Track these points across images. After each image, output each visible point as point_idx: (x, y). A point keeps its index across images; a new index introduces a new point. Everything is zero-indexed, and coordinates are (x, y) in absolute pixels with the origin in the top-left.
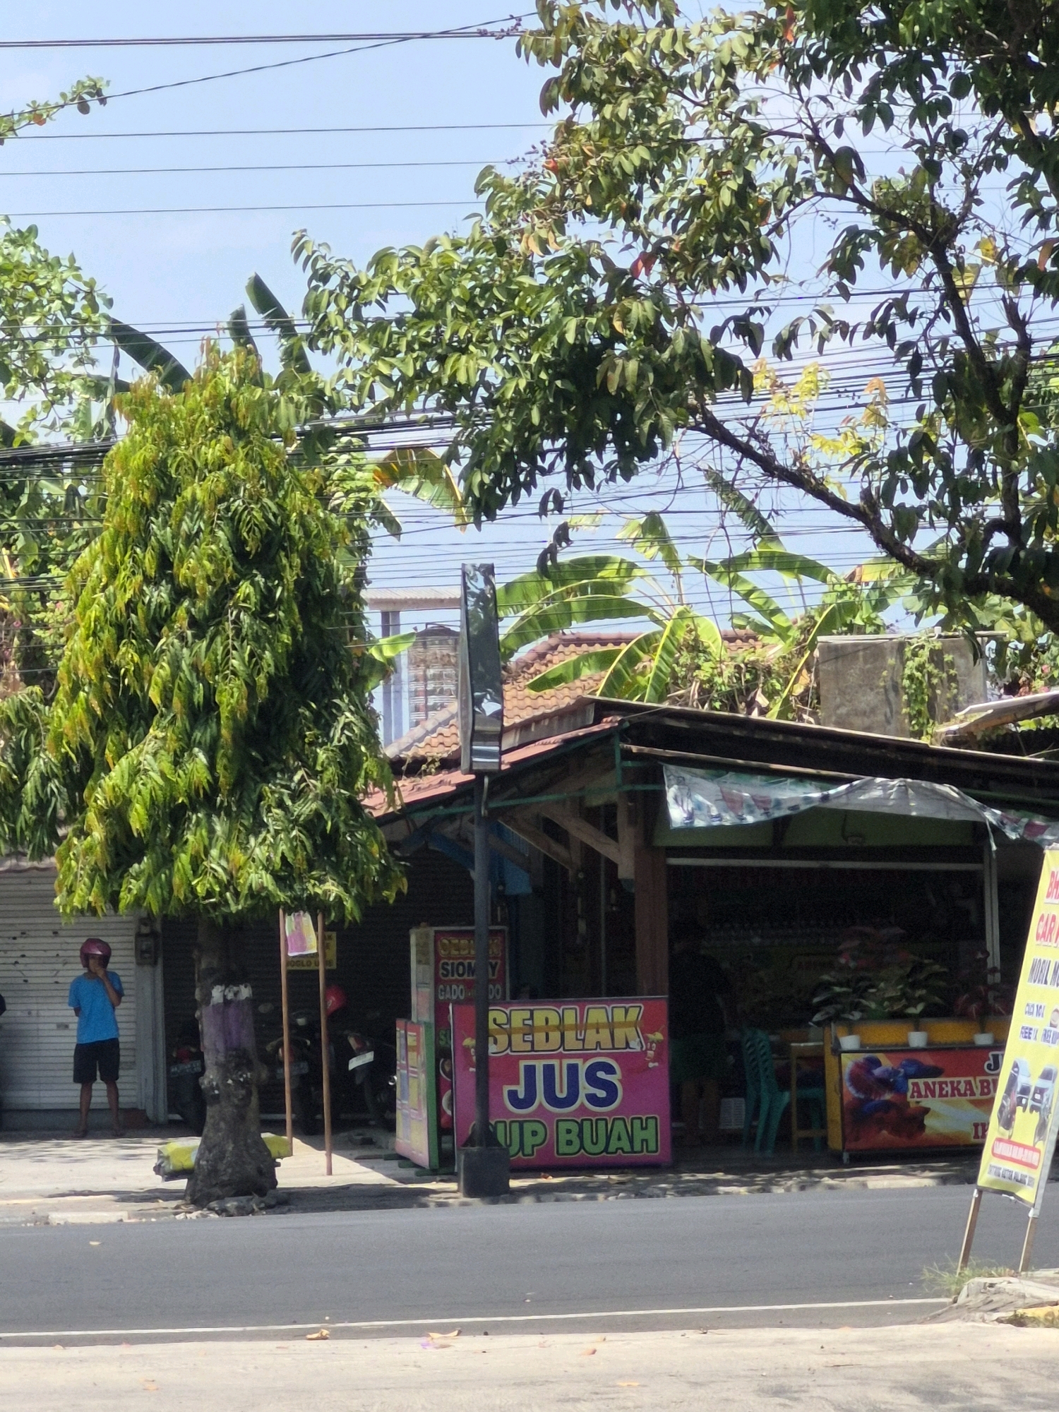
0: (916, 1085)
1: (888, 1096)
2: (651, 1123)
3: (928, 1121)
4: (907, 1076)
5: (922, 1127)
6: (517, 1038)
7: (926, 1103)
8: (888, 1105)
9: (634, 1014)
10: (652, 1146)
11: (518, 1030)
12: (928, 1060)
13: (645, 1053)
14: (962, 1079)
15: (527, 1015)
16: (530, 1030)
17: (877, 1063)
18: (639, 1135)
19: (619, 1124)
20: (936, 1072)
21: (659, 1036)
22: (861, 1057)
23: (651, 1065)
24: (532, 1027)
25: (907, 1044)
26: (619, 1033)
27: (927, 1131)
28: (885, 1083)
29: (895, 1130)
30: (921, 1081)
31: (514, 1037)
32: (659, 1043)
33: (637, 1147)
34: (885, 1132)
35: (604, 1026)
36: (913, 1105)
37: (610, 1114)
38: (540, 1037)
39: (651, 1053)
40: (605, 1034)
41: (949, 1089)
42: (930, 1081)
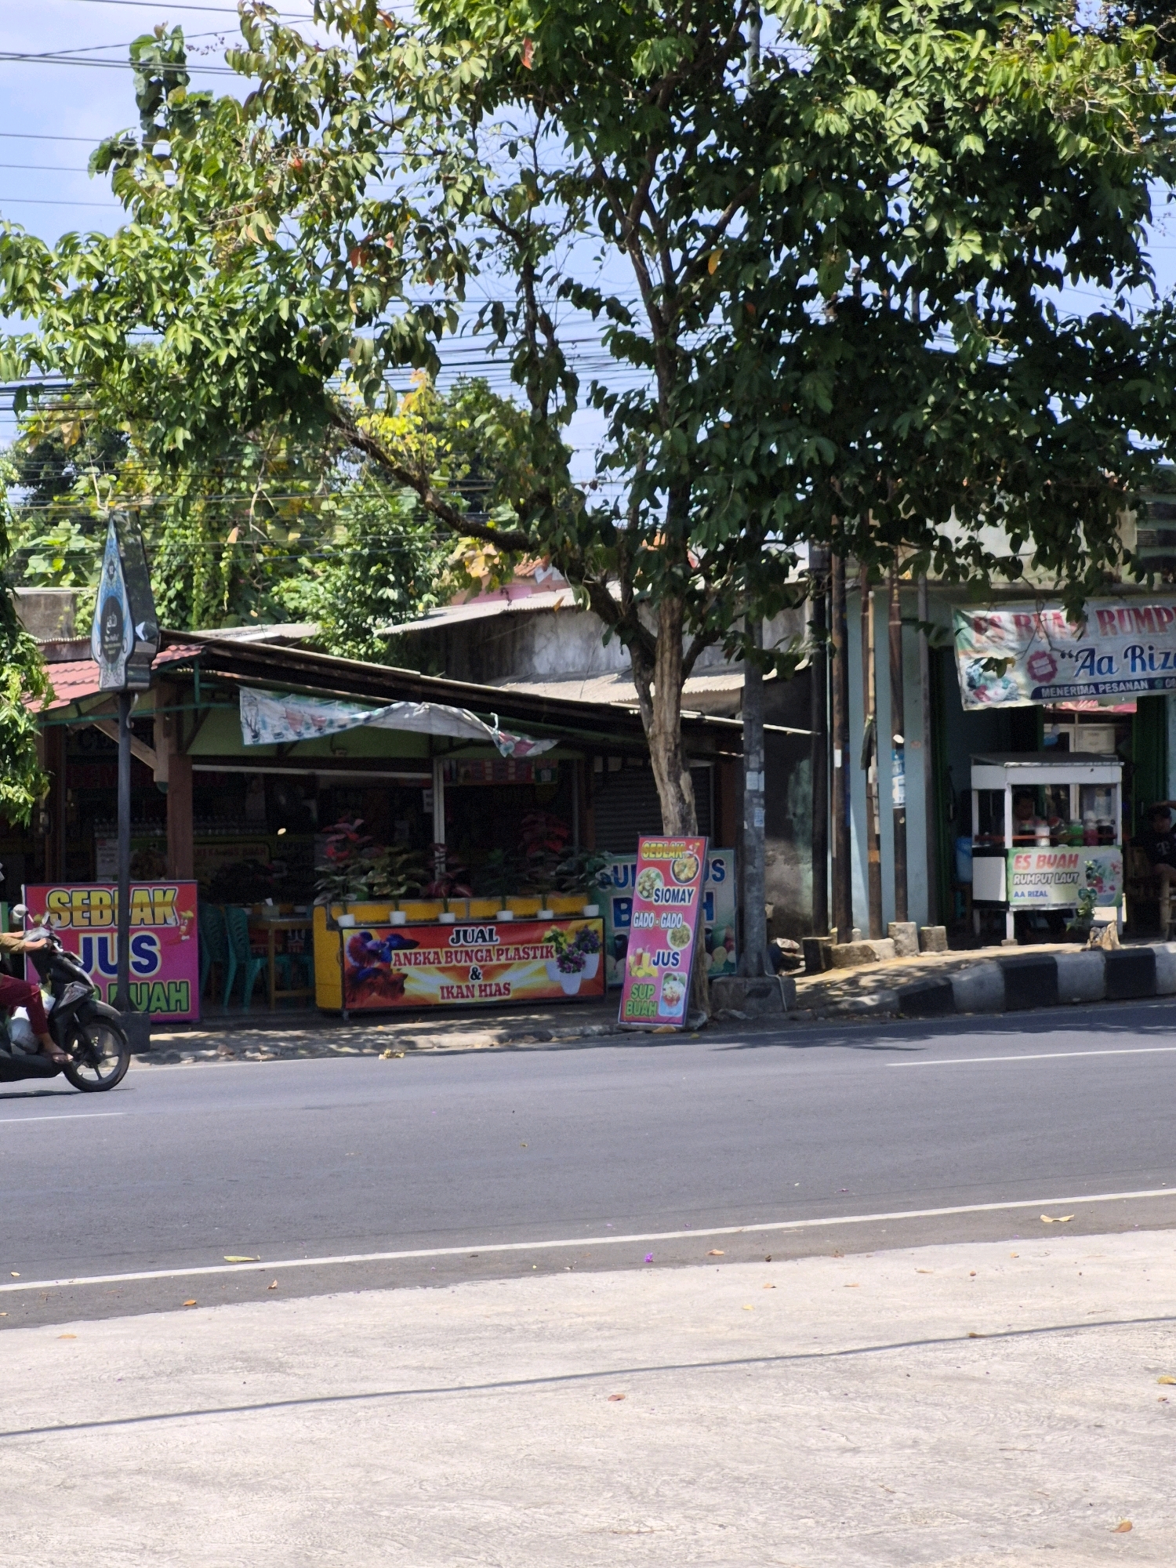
0: (397, 955)
1: (377, 965)
2: (184, 986)
3: (407, 985)
4: (392, 948)
5: (402, 990)
6: (77, 915)
7: (405, 970)
8: (378, 971)
9: (170, 895)
10: (184, 1007)
11: (78, 909)
12: (407, 935)
13: (178, 928)
14: (432, 950)
15: (85, 895)
16: (87, 907)
17: (368, 937)
18: (174, 996)
19: (158, 988)
20: (412, 944)
21: (190, 914)
22: (357, 933)
23: (184, 938)
24: (89, 905)
25: (388, 921)
26: (159, 911)
27: (407, 993)
28: (374, 954)
29: (382, 993)
30: (401, 952)
31: (75, 914)
32: (191, 920)
33: (172, 1007)
34: (374, 994)
35: (147, 905)
36: (395, 972)
37: (151, 979)
38: (95, 914)
39: (183, 928)
40: (148, 911)
41: (421, 958)
42: (408, 952)
